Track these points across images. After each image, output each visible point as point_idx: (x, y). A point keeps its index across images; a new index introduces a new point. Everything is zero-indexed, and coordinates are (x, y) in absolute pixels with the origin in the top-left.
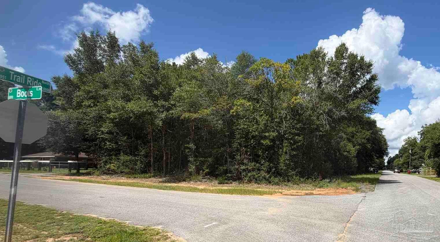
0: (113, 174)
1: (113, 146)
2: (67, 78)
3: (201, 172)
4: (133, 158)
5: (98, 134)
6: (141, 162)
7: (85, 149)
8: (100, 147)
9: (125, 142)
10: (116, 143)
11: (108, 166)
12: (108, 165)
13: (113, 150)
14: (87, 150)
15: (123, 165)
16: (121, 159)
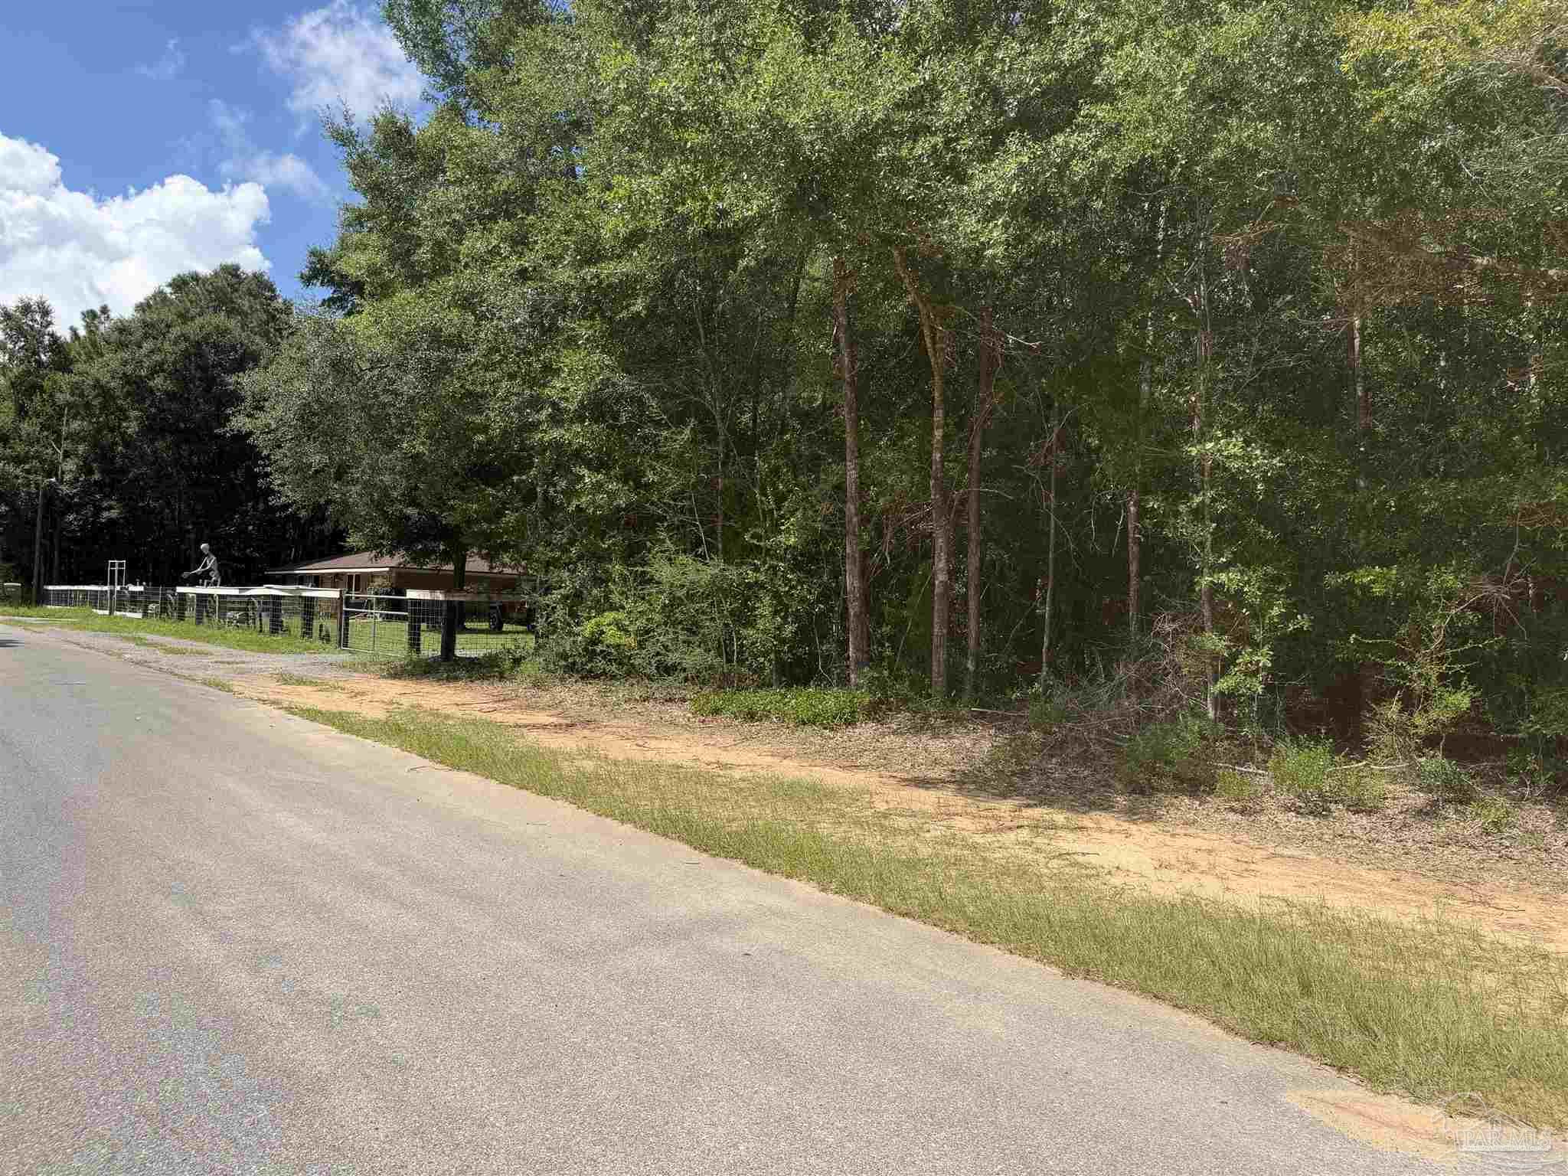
0: (613, 677)
1: (612, 496)
2: (394, 123)
3: (1392, 711)
4: (732, 573)
5: (535, 426)
6: (781, 607)
7: (477, 521)
8: (550, 507)
9: (681, 464)
10: (632, 477)
11: (588, 628)
12: (589, 618)
13: (613, 520)
14: (485, 526)
15: (670, 621)
16: (658, 583)
